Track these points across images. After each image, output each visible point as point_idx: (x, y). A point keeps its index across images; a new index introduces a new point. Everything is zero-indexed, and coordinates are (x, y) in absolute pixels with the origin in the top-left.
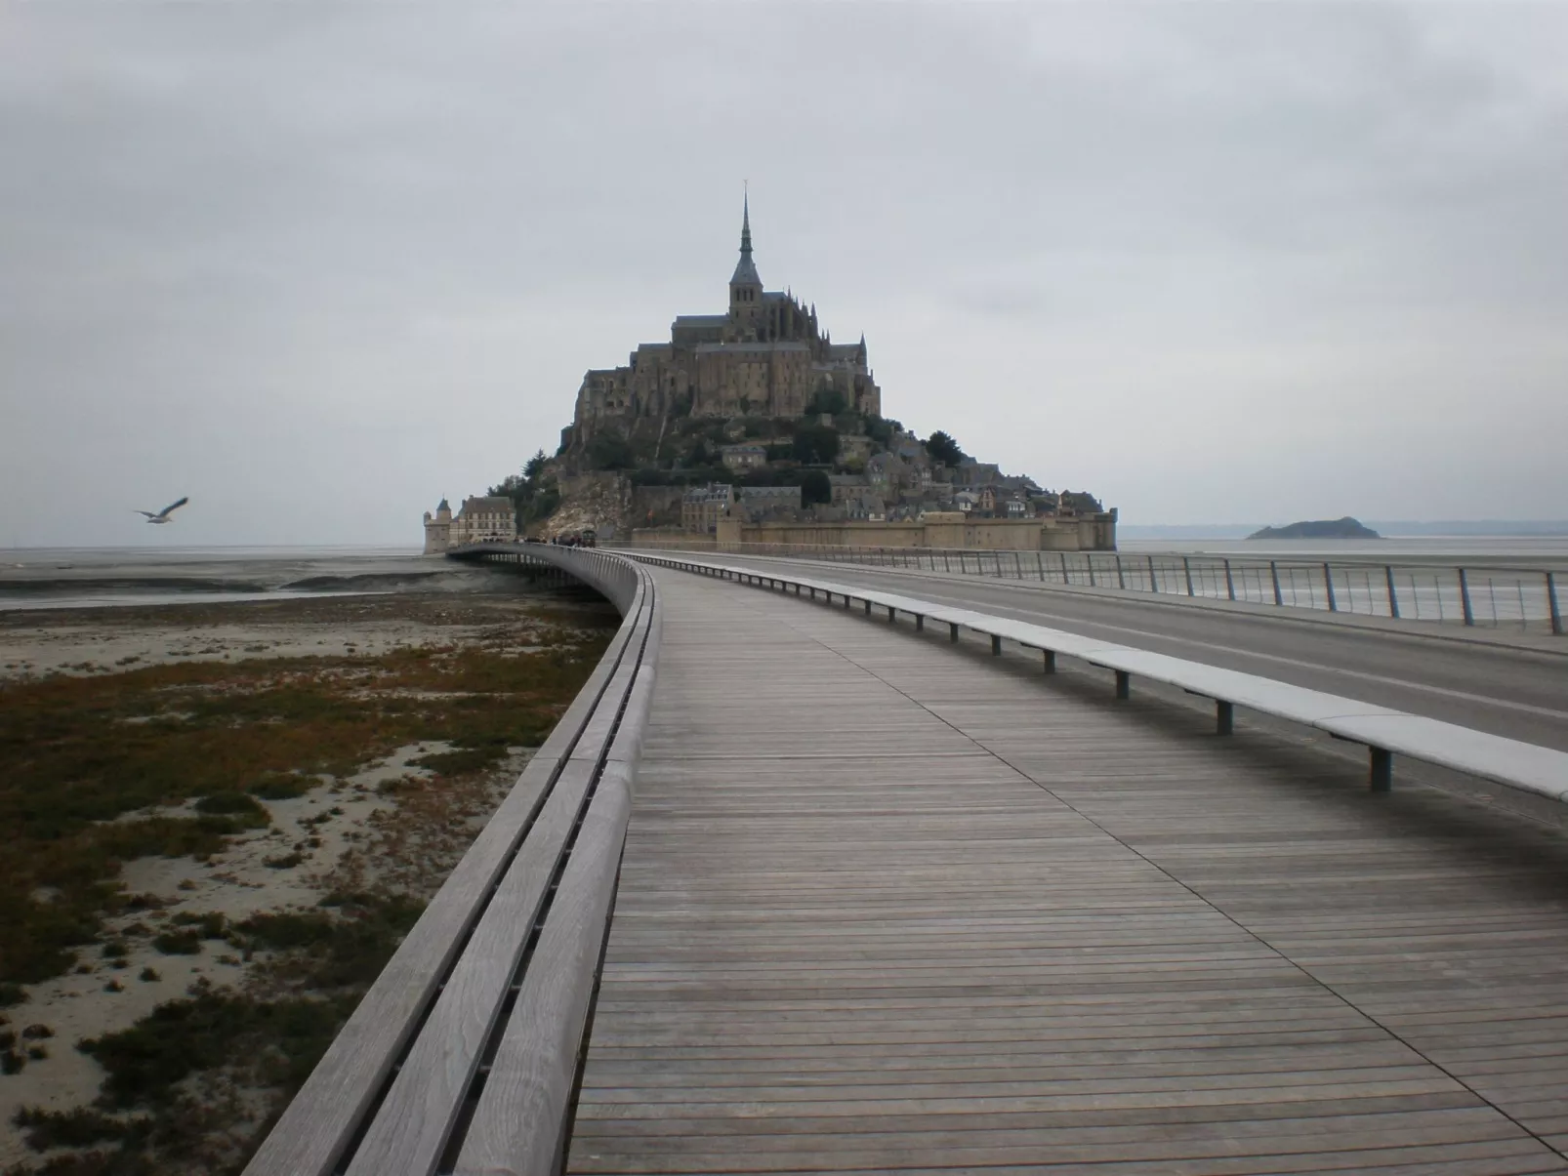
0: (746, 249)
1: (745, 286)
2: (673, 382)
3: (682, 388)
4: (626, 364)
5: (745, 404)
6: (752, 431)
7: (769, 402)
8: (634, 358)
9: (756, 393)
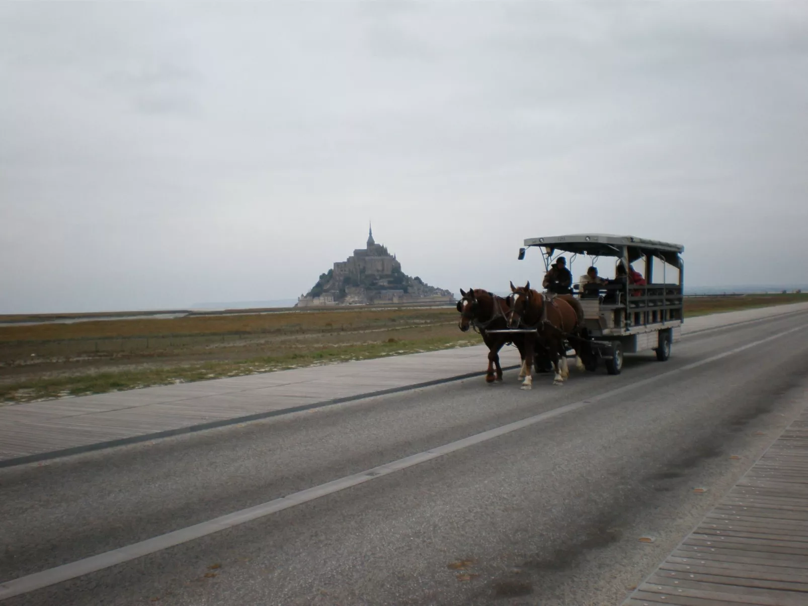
0: (370, 234)
1: (371, 242)
2: (359, 265)
3: (361, 267)
4: (346, 260)
5: (378, 271)
6: (382, 277)
7: (383, 270)
8: (348, 260)
9: (380, 268)
